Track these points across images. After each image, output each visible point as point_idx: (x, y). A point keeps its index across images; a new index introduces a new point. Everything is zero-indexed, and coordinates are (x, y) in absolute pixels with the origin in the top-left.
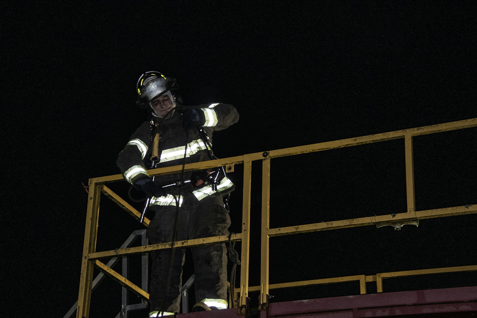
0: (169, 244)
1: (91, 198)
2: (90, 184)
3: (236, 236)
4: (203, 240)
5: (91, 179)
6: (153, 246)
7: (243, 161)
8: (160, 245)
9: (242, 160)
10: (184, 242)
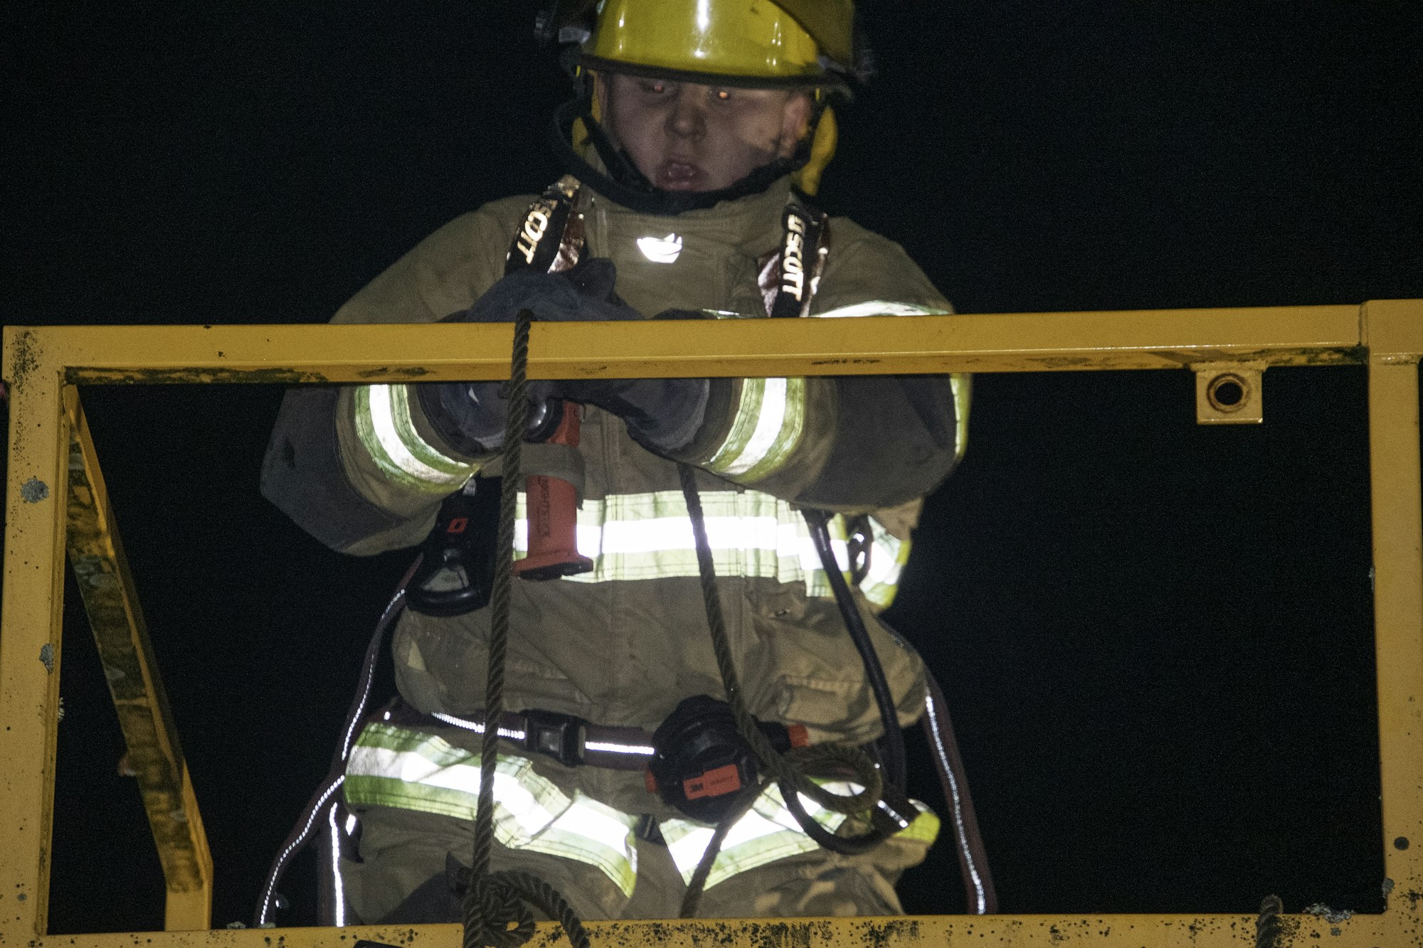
0: (756, 929)
1: (37, 491)
2: (22, 367)
3: (1336, 932)
4: (1054, 931)
5: (22, 329)
6: (614, 927)
7: (1360, 353)
8: (680, 930)
9: (1352, 342)
10: (890, 927)
